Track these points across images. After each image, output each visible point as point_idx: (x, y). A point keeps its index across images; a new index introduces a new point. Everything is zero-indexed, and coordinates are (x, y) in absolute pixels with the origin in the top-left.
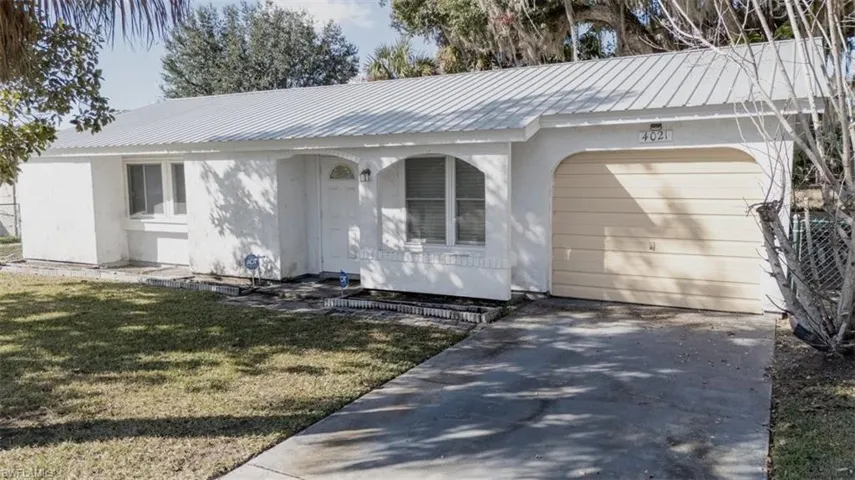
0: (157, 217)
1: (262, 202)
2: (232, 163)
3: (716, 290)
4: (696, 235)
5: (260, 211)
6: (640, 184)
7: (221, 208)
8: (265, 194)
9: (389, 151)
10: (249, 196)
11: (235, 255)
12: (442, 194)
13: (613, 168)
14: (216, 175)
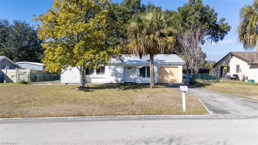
0: (92, 75)
1: (120, 72)
2: (115, 67)
3: (175, 80)
4: (172, 75)
5: (120, 73)
6: (168, 70)
7: (112, 73)
8: (121, 71)
9: (141, 66)
10: (118, 71)
11: (115, 79)
12: (145, 71)
13: (165, 68)
14: (112, 68)
